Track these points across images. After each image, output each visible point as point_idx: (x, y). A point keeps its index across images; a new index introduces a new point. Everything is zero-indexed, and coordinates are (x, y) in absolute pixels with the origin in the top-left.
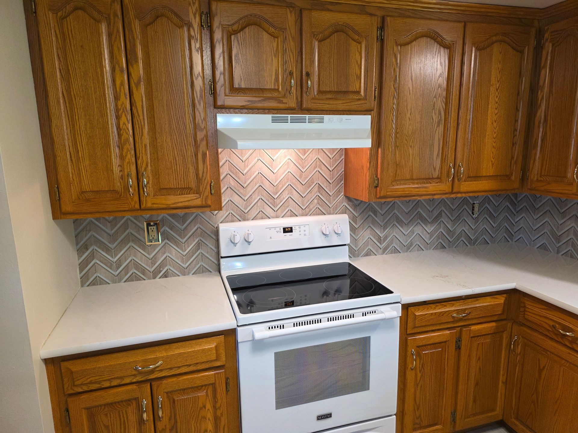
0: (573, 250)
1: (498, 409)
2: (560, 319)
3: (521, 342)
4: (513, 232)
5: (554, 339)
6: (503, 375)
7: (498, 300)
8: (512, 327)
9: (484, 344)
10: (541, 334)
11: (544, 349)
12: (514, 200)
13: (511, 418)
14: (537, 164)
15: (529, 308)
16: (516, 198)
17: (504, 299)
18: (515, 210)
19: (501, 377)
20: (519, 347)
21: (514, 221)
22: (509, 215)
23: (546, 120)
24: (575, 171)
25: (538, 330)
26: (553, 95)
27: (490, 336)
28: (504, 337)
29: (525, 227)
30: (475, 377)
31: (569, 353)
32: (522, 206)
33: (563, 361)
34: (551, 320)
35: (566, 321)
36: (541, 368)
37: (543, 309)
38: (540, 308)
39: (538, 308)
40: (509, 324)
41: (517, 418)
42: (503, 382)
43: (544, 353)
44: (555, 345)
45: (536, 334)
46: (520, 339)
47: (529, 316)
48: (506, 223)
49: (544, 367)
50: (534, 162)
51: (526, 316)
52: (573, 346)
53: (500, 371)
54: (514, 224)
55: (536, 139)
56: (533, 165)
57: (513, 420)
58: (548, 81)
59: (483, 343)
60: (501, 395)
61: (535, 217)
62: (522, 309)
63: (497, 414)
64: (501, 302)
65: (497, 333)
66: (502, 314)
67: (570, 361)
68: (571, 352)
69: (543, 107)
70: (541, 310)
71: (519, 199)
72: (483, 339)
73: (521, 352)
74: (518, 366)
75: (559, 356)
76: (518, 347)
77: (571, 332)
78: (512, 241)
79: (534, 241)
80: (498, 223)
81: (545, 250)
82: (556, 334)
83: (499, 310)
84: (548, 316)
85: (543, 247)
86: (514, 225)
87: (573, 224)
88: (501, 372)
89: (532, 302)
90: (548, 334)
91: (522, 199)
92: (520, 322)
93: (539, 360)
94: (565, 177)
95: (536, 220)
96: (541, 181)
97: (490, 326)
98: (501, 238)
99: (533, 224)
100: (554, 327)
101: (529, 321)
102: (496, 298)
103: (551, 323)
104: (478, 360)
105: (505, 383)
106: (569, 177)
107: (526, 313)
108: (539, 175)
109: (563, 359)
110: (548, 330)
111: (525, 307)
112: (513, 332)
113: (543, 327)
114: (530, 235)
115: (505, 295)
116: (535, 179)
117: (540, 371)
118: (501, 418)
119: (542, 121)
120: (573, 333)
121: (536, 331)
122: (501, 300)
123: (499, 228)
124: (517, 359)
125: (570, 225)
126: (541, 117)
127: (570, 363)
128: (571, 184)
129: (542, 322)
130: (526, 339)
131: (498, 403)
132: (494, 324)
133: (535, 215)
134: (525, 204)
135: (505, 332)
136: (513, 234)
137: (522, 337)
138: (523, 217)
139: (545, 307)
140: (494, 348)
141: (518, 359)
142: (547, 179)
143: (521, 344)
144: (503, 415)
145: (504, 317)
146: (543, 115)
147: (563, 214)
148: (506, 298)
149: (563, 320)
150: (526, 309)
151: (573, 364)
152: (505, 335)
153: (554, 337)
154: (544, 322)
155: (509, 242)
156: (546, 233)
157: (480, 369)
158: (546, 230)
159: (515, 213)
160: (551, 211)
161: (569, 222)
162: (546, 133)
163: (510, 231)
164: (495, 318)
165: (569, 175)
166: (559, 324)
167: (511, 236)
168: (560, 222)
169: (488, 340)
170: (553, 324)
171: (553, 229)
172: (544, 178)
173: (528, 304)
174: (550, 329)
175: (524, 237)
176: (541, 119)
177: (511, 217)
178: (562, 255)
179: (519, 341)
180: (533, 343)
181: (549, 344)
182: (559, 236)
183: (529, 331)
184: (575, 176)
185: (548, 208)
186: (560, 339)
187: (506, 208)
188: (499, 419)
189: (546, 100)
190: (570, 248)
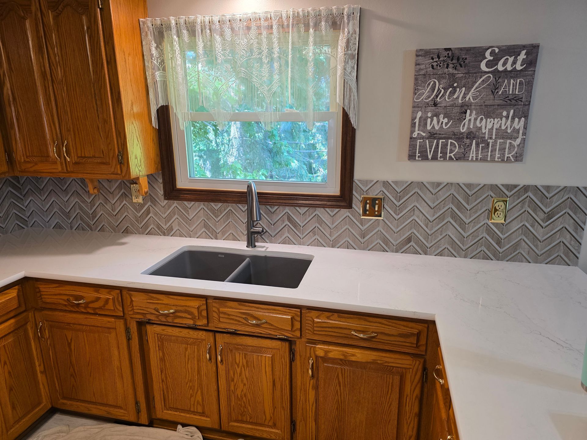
0: (82, 223)
1: (44, 400)
2: (71, 292)
3: (46, 326)
4: (26, 217)
5: (73, 311)
6: (40, 365)
7: (10, 295)
8: (35, 316)
9: (6, 346)
10: (61, 310)
11: (67, 323)
12: (17, 184)
13: (59, 400)
14: (20, 145)
15: (44, 291)
16: (19, 183)
17: (17, 291)
18: (21, 194)
19: (38, 368)
20: (47, 331)
21: (23, 205)
22: (16, 201)
23: (14, 99)
24: (55, 150)
25: (57, 308)
26: (13, 72)
27: (11, 335)
28: (29, 328)
29: (36, 210)
30: (6, 385)
31: (86, 318)
32: (26, 190)
33: (84, 327)
34: (65, 294)
35: (77, 291)
36: (69, 341)
37: (56, 287)
38: (53, 288)
39: (52, 288)
40: (30, 314)
41: (64, 398)
42: (41, 372)
43: (69, 327)
44: (74, 315)
45: (57, 313)
46: (44, 324)
47: (46, 298)
48: (15, 209)
49: (71, 340)
50: (16, 142)
51: (43, 299)
52: (88, 310)
53: (35, 363)
54: (24, 208)
55: (11, 119)
56: (16, 146)
57: (62, 401)
58: (4, 56)
59: (4, 346)
60: (43, 385)
61: (43, 198)
62: (38, 295)
63: (45, 404)
64: (13, 296)
65: (20, 328)
66: (20, 306)
67: (89, 324)
68: (87, 317)
69: (8, 85)
70: (55, 289)
71: (22, 182)
72: (3, 342)
73: (49, 335)
74: (50, 350)
75: (80, 325)
76: (45, 331)
77: (83, 299)
78: (27, 227)
79: (48, 222)
80: (4, 211)
81: (60, 229)
82: (72, 306)
83: (15, 304)
84: (61, 292)
85: (58, 226)
86: (25, 210)
87: (77, 200)
88: (37, 364)
89: (45, 285)
90: (67, 309)
91: (24, 181)
92: (41, 307)
93: (66, 335)
94: (48, 156)
95: (44, 200)
96: (28, 162)
97: (8, 324)
98: (13, 226)
99: (42, 205)
100: (68, 300)
101: (48, 303)
102: (7, 293)
103: (66, 298)
104: (4, 365)
105: (43, 372)
106: (51, 155)
107: (43, 297)
108: (25, 156)
109: (83, 325)
110: (65, 305)
111: (40, 291)
112: (37, 319)
113: (60, 304)
114: (42, 217)
115: (17, 287)
116: (23, 160)
117: (69, 344)
118: (50, 406)
119: (11, 99)
120: (84, 299)
121: (56, 310)
122: (13, 293)
123: (8, 217)
124: (47, 343)
125: (74, 200)
126: (9, 94)
127: (89, 326)
128: (55, 163)
129: (58, 300)
130: (51, 321)
131: (43, 394)
132: (12, 321)
133: (41, 196)
134: (29, 187)
135: (28, 324)
136: (26, 219)
137: (46, 321)
138: (31, 200)
139: (57, 285)
140: (20, 345)
141: (49, 343)
142: (34, 160)
143: (47, 329)
144: (51, 403)
145: (23, 309)
146: (11, 93)
147: (66, 191)
148: (19, 290)
149: (75, 291)
150: (42, 293)
151: (92, 326)
152: (29, 327)
153: (72, 309)
154: (60, 299)
155: (24, 228)
156: (56, 212)
157: (9, 373)
158: (55, 210)
159: (22, 197)
160: (55, 190)
161: (73, 198)
162: (18, 112)
163: (21, 217)
164: (12, 314)
165: (51, 154)
166: (72, 295)
167: (25, 222)
168: (66, 199)
169: (10, 339)
170: (67, 298)
171: (61, 207)
172: (31, 159)
173: (43, 288)
174: (66, 303)
175: (38, 221)
176: (9, 97)
177: (18, 202)
178: (75, 230)
179: (44, 326)
180: (57, 322)
181: (69, 317)
182: (68, 213)
183: (50, 313)
184: (56, 155)
185: (51, 188)
186: (77, 309)
187: (9, 193)
188: (48, 408)
189: (9, 77)
190: (80, 222)
